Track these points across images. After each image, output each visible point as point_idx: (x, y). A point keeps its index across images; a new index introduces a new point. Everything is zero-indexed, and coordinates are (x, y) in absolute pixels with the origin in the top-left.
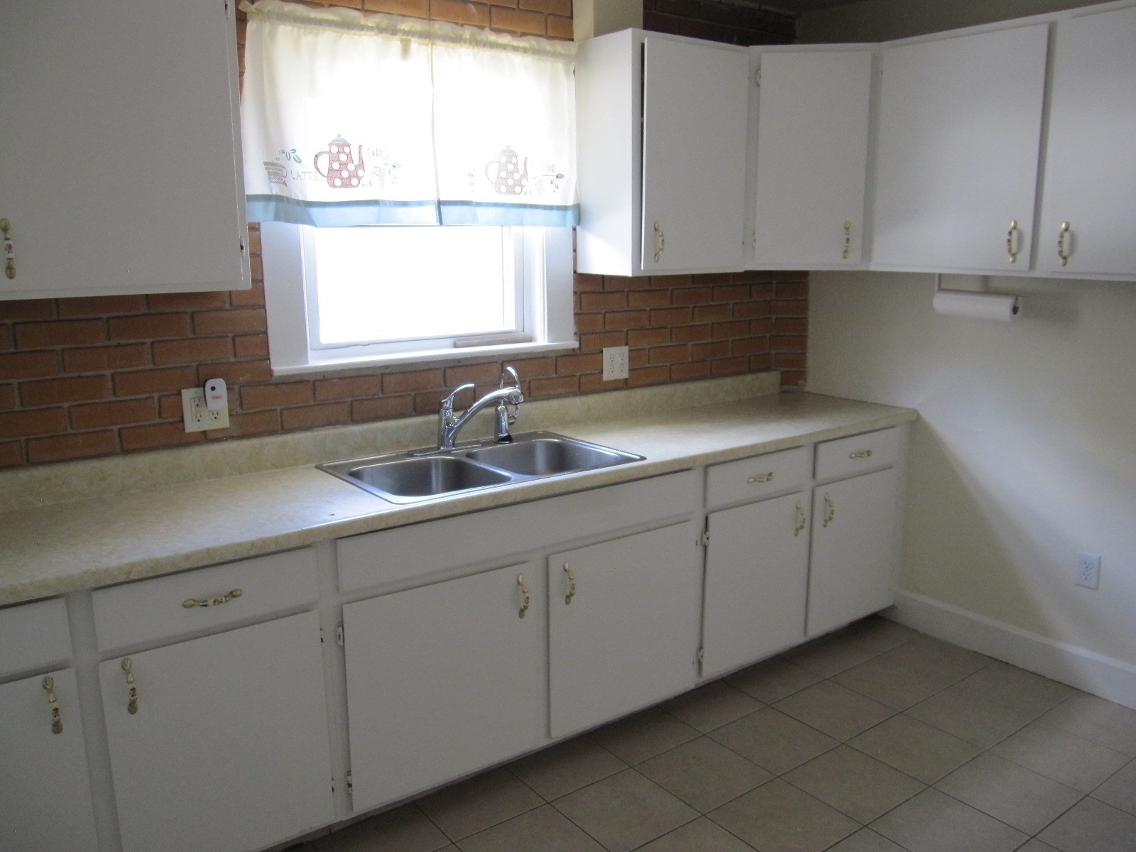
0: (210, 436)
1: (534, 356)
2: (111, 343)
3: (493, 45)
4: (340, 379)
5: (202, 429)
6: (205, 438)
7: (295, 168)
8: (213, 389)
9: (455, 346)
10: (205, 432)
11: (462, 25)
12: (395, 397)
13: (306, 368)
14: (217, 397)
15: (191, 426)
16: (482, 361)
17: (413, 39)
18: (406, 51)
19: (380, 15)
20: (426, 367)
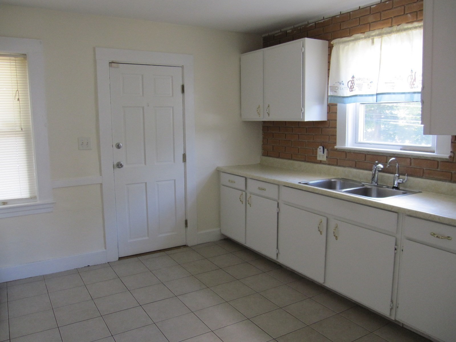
0: (322, 162)
1: (428, 159)
2: (307, 134)
3: (405, 30)
4: (354, 153)
5: (320, 160)
6: (321, 162)
7: (342, 86)
8: (320, 149)
9: (401, 150)
10: (321, 161)
11: (382, 28)
12: (370, 163)
13: (345, 148)
14: (321, 151)
15: (319, 158)
16: (404, 156)
17: (375, 38)
18: (373, 42)
19: (366, 32)
20: (382, 155)
